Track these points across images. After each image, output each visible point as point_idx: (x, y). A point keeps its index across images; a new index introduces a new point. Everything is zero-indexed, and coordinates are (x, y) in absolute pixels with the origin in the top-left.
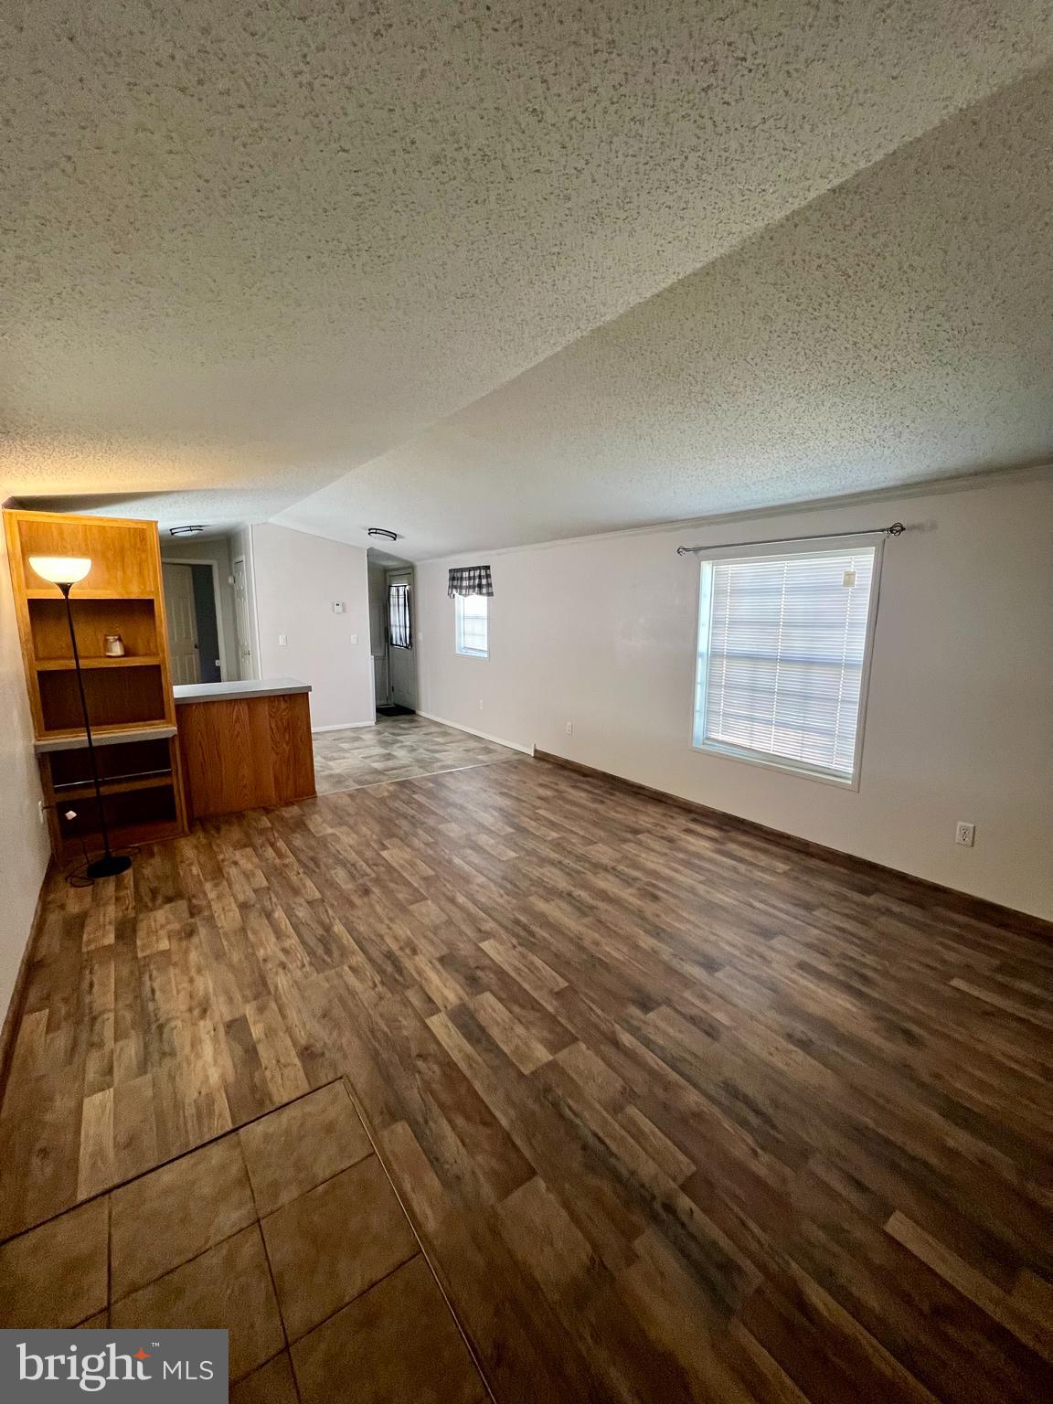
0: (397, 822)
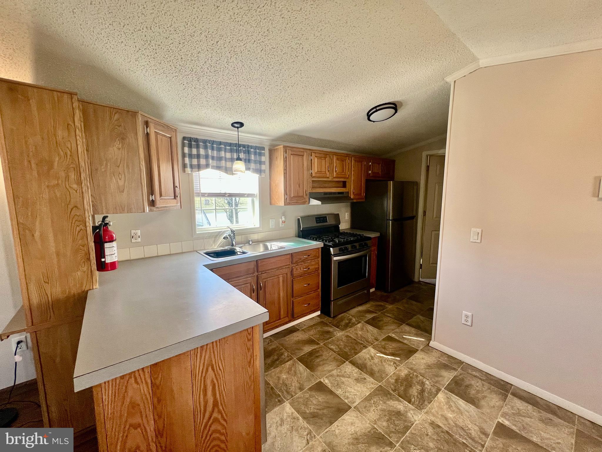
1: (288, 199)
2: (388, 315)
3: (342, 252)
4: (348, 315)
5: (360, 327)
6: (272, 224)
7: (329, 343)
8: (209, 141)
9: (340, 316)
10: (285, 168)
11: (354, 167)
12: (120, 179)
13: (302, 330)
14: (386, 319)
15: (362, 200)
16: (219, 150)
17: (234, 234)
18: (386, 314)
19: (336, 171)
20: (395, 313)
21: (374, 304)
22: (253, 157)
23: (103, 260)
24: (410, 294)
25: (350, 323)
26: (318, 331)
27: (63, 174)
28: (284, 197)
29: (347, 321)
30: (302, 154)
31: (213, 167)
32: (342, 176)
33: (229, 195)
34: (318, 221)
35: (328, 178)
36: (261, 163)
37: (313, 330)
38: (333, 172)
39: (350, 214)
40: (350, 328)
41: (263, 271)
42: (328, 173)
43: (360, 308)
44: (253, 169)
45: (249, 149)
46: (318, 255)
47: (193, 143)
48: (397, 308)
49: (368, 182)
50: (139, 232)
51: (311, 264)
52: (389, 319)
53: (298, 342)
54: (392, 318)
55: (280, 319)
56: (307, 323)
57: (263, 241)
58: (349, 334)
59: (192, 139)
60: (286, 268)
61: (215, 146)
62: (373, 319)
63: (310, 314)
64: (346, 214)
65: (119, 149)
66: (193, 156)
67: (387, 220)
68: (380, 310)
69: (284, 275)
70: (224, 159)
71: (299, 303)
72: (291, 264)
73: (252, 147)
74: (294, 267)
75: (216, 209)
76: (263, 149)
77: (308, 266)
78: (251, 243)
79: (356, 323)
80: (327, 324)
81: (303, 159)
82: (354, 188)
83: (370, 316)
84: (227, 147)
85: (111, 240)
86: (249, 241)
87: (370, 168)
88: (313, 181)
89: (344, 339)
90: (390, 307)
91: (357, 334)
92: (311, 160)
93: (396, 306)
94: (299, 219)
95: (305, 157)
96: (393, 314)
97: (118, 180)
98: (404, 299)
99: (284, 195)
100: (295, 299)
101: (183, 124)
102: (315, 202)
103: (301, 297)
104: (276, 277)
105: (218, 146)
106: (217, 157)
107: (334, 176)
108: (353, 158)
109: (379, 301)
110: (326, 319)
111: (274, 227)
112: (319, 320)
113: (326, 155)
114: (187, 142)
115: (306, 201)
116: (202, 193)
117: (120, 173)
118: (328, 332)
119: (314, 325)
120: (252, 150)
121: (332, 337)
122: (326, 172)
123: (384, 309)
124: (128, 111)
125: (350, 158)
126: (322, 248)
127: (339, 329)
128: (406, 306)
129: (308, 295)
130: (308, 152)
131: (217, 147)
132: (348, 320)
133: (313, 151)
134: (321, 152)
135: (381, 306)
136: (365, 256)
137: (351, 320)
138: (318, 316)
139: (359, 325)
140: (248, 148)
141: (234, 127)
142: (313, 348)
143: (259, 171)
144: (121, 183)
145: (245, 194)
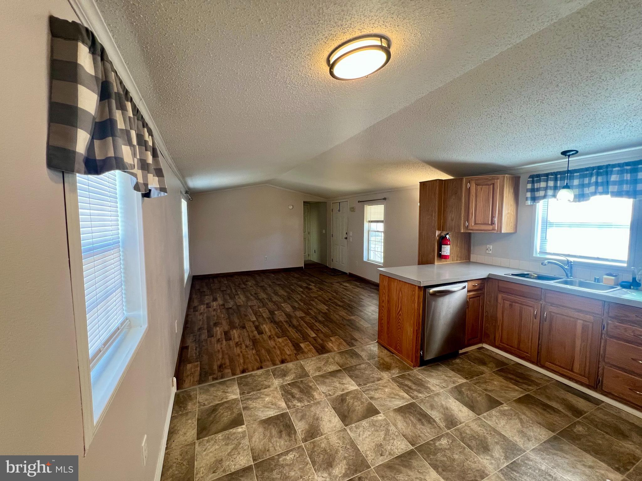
0: (324, 319)
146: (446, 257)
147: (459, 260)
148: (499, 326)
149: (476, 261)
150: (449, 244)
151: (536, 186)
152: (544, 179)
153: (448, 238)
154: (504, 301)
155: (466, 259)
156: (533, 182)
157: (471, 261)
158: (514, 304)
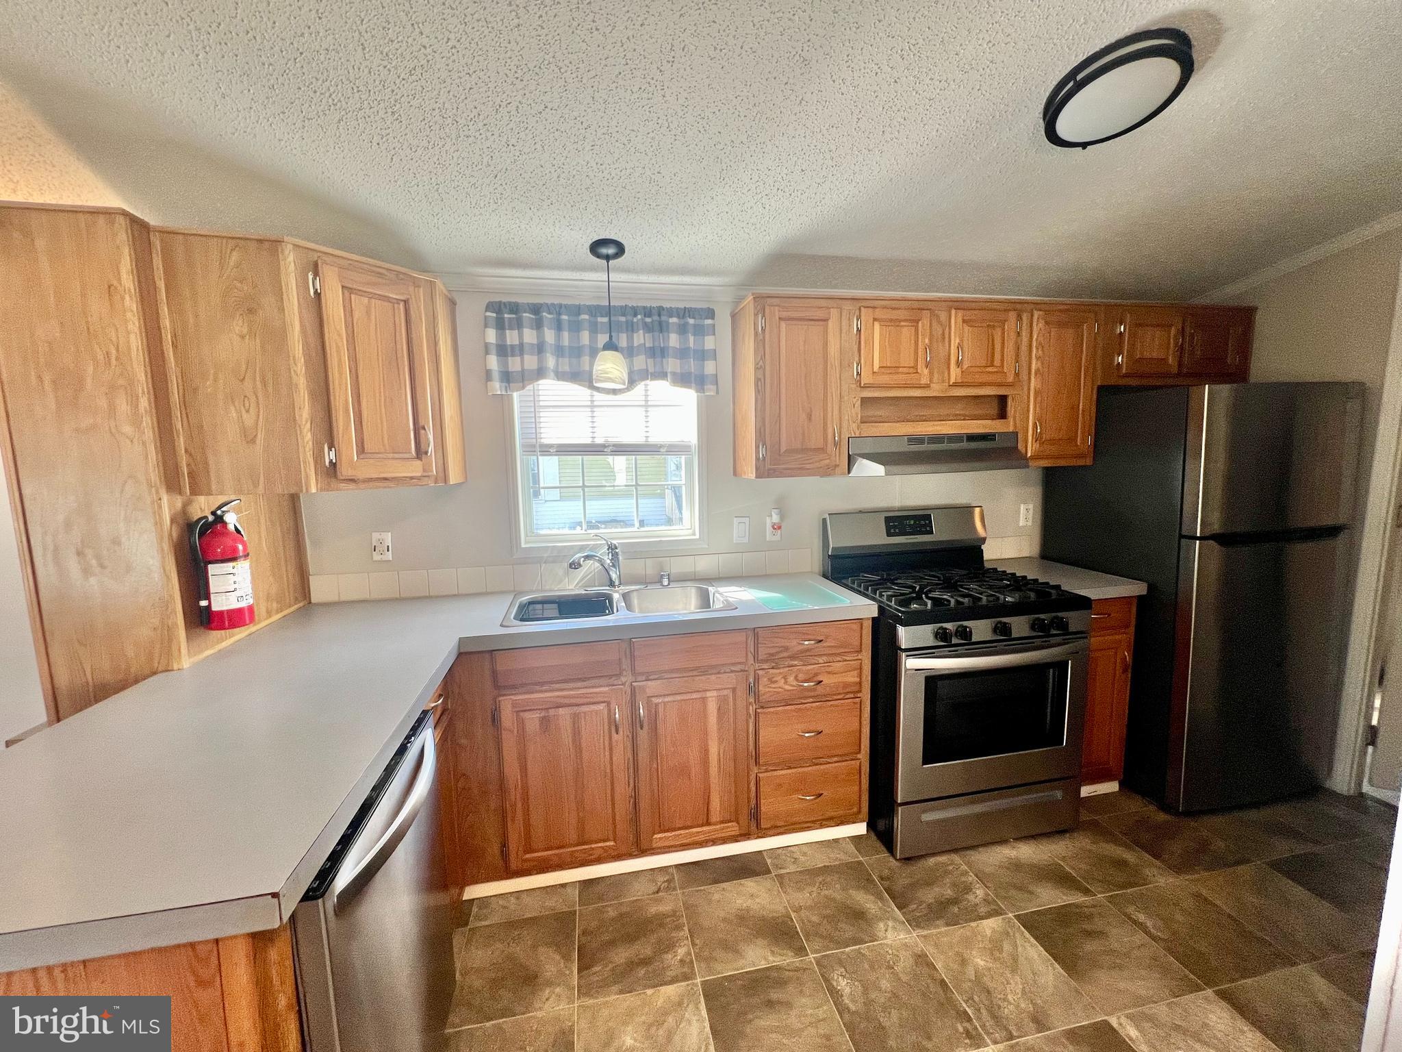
1: (768, 459)
2: (1142, 917)
3: (945, 644)
4: (964, 867)
5: (988, 932)
6: (739, 532)
7: (841, 963)
8: (550, 308)
9: (932, 861)
10: (761, 363)
11: (1040, 344)
12: (248, 411)
13: (780, 877)
14: (1121, 937)
15: (1081, 462)
16: (576, 328)
17: (615, 556)
18: (1131, 909)
19: (959, 364)
20: (1179, 917)
21: (1094, 847)
22: (674, 340)
23: (204, 603)
24: (1284, 848)
25: (954, 901)
26: (826, 897)
27: (103, 403)
28: (757, 452)
29: (949, 893)
30: (820, 314)
31: (560, 376)
32: (985, 378)
33: (615, 449)
34: (895, 527)
35: (927, 387)
36: (702, 355)
37: (810, 889)
38: (949, 368)
39: (1039, 509)
40: (948, 925)
41: (654, 673)
42: (926, 371)
43: (1026, 852)
44: (674, 374)
45: (663, 318)
46: (857, 643)
47: (506, 316)
48: (1198, 896)
49: (1107, 395)
50: (388, 538)
51: (830, 669)
52: (1140, 937)
53: (743, 918)
54: (1154, 938)
55: (708, 823)
56: (805, 854)
57: (704, 581)
58: (930, 950)
59: (502, 306)
60: (732, 671)
61: (565, 317)
62: (1064, 916)
63: (822, 826)
64: (1022, 507)
65: (243, 337)
66: (509, 350)
67: (1181, 536)
68: (1108, 884)
69: (725, 692)
70: (587, 351)
71: (780, 785)
72: (751, 661)
73: (671, 312)
74: (760, 672)
75: (584, 486)
76: (711, 314)
77: (816, 675)
78: (666, 582)
79: (983, 910)
80: (869, 880)
81: (826, 332)
82: (1039, 419)
83: (1050, 897)
84: (600, 319)
85: (231, 557)
86: (662, 576)
87: (1121, 344)
88: (864, 401)
89: (904, 963)
90: (1162, 880)
91: (963, 962)
92: (859, 331)
93: (1194, 889)
94: (824, 520)
95: (832, 324)
96: (1167, 921)
97: (244, 412)
98: (1248, 861)
99: (757, 447)
100: (766, 771)
101: (480, 270)
102: (870, 469)
103: (790, 768)
104: (695, 696)
105: (572, 318)
106: (570, 347)
107: (952, 380)
108: (1036, 314)
109: (1116, 841)
110: (879, 860)
111: (746, 540)
112: (851, 854)
113: (917, 311)
114: (494, 315)
115: (837, 466)
116: (542, 446)
117: (245, 396)
118: (858, 916)
119: (825, 870)
120: (674, 320)
121: (862, 942)
122: (915, 367)
123: (1131, 885)
124: (260, 241)
125: (1025, 317)
126: (873, 619)
127: (904, 914)
128: (1251, 899)
129: (817, 764)
130: (847, 306)
131: (569, 321)
132: (954, 885)
133: (865, 303)
134: (893, 304)
135: (1121, 864)
136: (1061, 666)
137: (968, 889)
138: (856, 839)
139: (990, 926)
140: (659, 315)
141: (599, 256)
142: (776, 960)
143: (697, 381)
144: (249, 420)
145: (661, 446)
146: (235, 619)
147: (277, 612)
148: (514, 806)
149: (336, 599)
150: (246, 556)
151: (512, 337)
152: (530, 317)
153: (231, 527)
154: (522, 714)
155: (296, 600)
156: (500, 326)
157: (313, 601)
158: (552, 712)
